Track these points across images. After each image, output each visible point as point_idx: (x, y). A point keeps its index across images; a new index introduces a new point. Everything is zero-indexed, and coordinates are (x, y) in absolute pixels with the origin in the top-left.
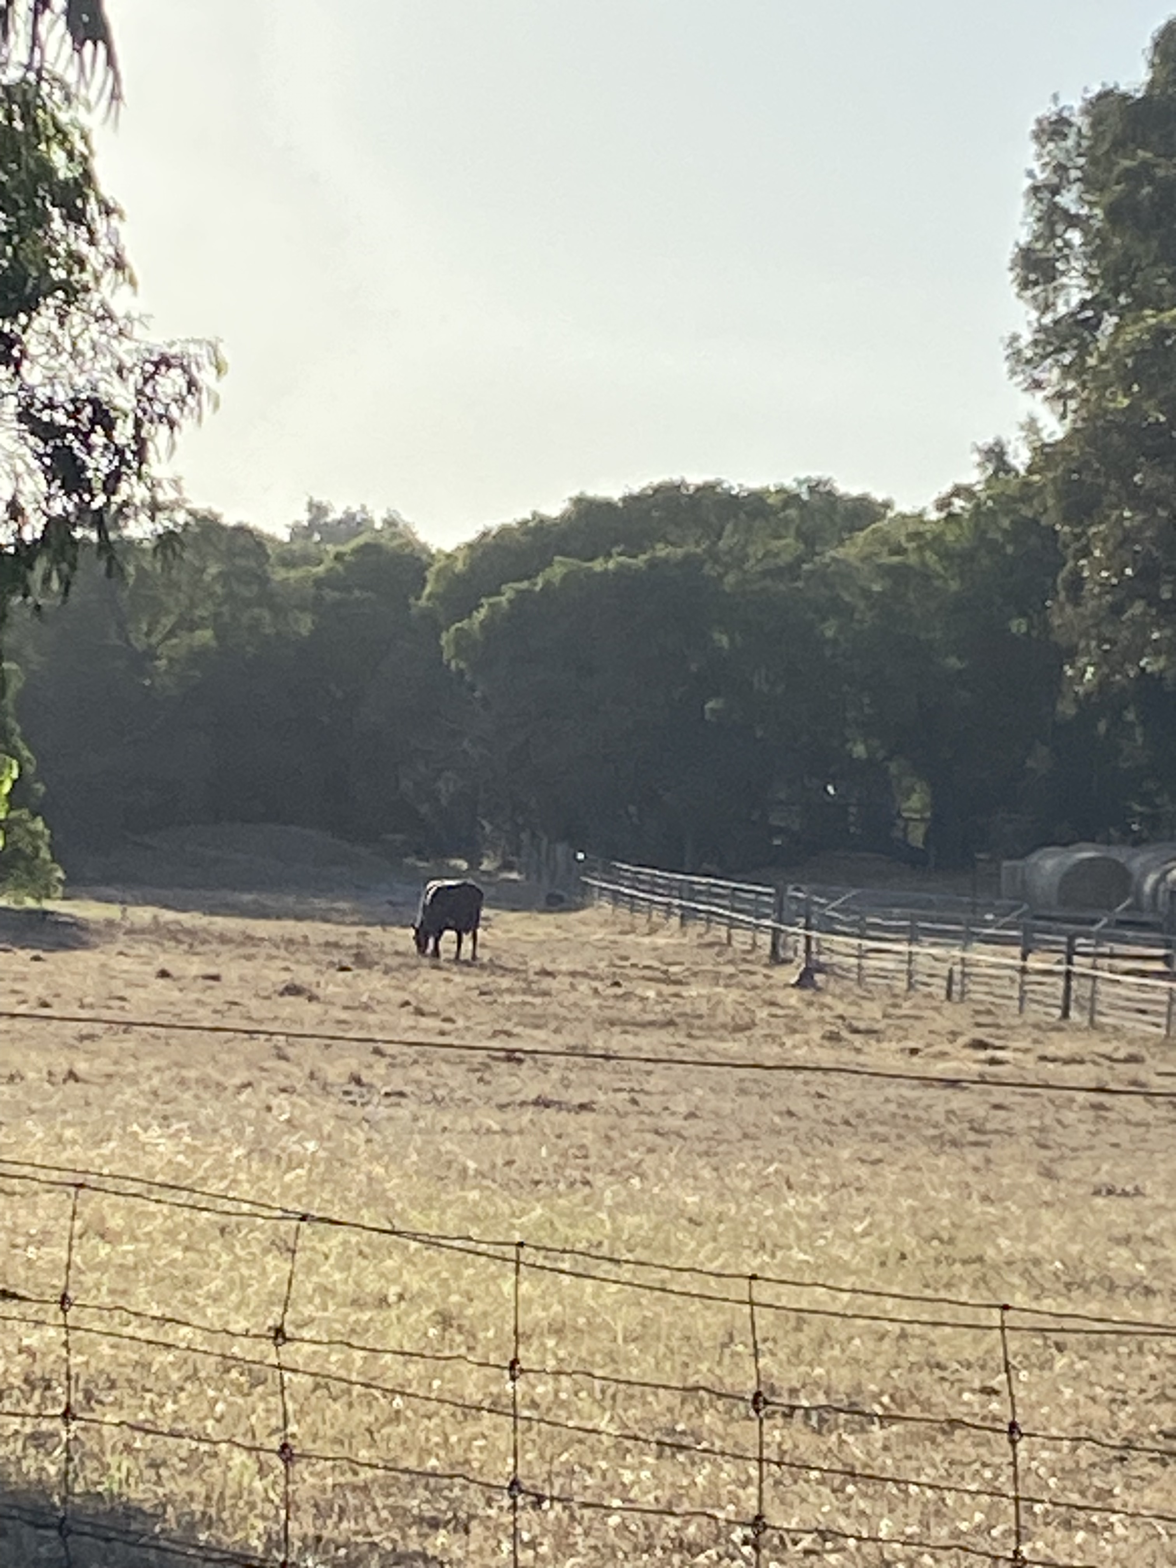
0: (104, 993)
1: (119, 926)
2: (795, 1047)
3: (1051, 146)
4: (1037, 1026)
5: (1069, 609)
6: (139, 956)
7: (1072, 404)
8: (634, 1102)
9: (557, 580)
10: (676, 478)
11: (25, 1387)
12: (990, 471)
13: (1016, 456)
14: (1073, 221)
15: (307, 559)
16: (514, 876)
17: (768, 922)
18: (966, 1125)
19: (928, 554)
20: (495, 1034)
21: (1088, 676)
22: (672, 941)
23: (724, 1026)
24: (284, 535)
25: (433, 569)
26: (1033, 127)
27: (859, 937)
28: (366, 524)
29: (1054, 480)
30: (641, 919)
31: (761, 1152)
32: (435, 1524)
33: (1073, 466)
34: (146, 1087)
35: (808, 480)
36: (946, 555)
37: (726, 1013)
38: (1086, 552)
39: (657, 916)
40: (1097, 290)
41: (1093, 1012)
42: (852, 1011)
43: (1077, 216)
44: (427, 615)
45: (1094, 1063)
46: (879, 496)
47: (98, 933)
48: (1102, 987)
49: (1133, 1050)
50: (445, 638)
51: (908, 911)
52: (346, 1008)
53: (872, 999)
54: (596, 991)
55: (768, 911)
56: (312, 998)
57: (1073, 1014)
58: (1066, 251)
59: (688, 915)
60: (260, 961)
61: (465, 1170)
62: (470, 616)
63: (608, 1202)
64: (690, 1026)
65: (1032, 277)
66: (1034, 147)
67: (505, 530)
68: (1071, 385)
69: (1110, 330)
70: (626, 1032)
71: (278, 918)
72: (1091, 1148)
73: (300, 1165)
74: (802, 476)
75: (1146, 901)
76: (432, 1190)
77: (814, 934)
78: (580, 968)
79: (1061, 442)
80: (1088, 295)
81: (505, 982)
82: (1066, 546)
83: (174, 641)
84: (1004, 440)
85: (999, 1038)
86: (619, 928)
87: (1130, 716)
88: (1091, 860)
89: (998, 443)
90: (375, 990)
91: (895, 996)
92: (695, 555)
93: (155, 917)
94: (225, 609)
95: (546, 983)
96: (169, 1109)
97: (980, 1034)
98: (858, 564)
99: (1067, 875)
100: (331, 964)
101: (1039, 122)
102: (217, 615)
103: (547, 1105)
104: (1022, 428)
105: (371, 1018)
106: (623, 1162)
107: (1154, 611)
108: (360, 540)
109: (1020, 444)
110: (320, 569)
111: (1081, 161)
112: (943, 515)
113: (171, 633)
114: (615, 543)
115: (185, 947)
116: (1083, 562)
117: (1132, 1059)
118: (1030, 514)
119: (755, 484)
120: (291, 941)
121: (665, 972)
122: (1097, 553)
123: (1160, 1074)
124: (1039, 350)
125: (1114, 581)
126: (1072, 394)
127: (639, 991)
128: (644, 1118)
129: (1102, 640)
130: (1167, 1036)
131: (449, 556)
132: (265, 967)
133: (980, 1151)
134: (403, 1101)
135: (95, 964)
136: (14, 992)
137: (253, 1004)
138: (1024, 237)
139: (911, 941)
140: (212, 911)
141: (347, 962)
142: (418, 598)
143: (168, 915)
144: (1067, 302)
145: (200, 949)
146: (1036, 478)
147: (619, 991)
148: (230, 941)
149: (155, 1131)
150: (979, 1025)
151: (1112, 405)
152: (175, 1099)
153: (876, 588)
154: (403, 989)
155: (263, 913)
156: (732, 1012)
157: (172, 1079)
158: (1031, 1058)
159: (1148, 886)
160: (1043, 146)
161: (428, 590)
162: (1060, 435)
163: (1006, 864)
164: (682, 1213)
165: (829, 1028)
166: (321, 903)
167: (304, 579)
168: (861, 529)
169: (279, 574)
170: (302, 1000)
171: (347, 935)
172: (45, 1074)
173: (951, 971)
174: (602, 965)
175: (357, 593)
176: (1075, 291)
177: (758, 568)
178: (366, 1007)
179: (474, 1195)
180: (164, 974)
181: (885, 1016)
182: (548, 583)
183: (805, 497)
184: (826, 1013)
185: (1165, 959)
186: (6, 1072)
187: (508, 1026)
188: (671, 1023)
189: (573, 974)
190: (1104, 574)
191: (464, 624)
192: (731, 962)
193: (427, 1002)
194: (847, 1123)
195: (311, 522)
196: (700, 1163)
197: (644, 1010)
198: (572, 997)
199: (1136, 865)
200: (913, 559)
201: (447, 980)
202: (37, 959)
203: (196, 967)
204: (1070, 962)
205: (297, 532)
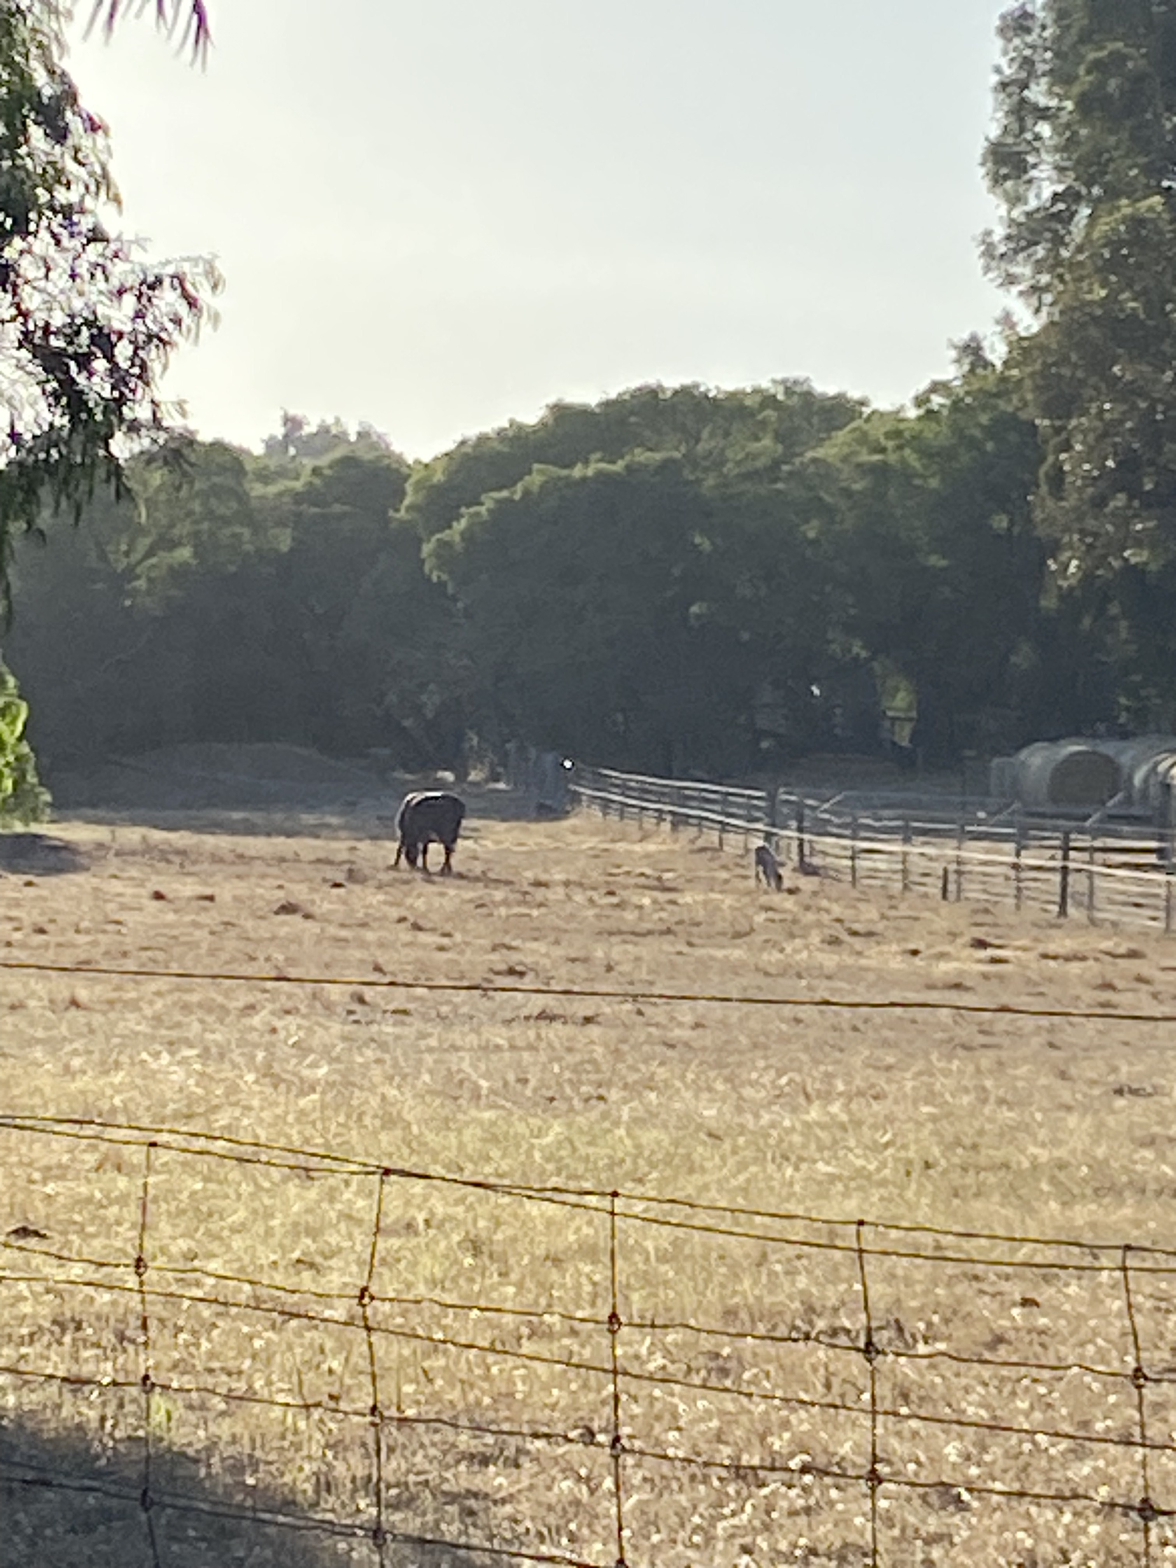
0: (100, 918)
1: (109, 848)
2: (796, 951)
3: (1017, 41)
4: (1035, 925)
5: (1050, 503)
6: (132, 879)
7: (1048, 298)
8: (640, 1013)
9: (535, 489)
10: (651, 380)
11: (56, 1329)
12: (966, 368)
13: (993, 350)
14: (1043, 114)
15: (282, 473)
16: (501, 786)
17: (759, 826)
18: (975, 1028)
19: (907, 452)
20: (494, 949)
21: (1072, 569)
22: (664, 848)
23: (723, 934)
24: (258, 449)
25: (412, 480)
26: (998, 23)
27: (854, 838)
28: (341, 438)
29: (1032, 375)
30: (631, 826)
31: (773, 1061)
32: (485, 1461)
33: (1050, 360)
34: (148, 1012)
35: (784, 382)
36: (926, 453)
37: (724, 919)
38: (1067, 447)
39: (649, 822)
40: (1069, 181)
41: (1091, 907)
42: (847, 914)
43: (1048, 109)
44: (406, 527)
45: (1096, 960)
46: (854, 394)
47: (88, 854)
48: (1098, 882)
49: (1133, 946)
50: (427, 549)
51: (900, 812)
52: (343, 926)
53: (868, 901)
54: (591, 901)
55: (758, 814)
56: (307, 916)
57: (1071, 910)
58: (1037, 144)
59: (680, 820)
60: (253, 880)
61: (477, 1088)
62: (450, 527)
63: (625, 1116)
64: (690, 934)
65: (1004, 171)
66: (999, 43)
67: (483, 439)
68: (1045, 279)
69: (1084, 222)
70: (625, 942)
71: (268, 835)
72: (1102, 1047)
73: (313, 1090)
74: (779, 376)
75: (1136, 796)
76: (446, 1112)
77: (806, 837)
78: (573, 877)
79: (1036, 336)
80: (1060, 188)
81: (499, 895)
82: (1046, 442)
83: (153, 560)
84: (981, 335)
85: (998, 937)
86: (610, 835)
87: (1114, 609)
88: (1079, 753)
89: (974, 338)
90: (370, 906)
91: (891, 897)
92: (673, 461)
93: (144, 838)
94: (205, 526)
95: (540, 894)
96: (174, 1034)
97: (979, 933)
98: (839, 465)
99: (1057, 769)
100: (325, 880)
101: (1003, 17)
102: (196, 534)
103: (552, 1018)
104: (998, 322)
105: (370, 936)
106: (636, 1076)
107: (1136, 503)
108: (338, 453)
109: (996, 339)
110: (298, 485)
111: (1049, 55)
112: (921, 412)
113: (150, 553)
114: (593, 451)
115: (177, 868)
116: (1063, 456)
117: (1133, 954)
118: (1010, 409)
119: (730, 386)
120: (283, 860)
121: (659, 879)
122: (1078, 447)
123: (1164, 969)
124: (1012, 245)
125: (1096, 473)
126: (1047, 288)
127: (635, 900)
128: (652, 1030)
129: (1083, 533)
130: (1167, 929)
131: (426, 466)
132: (259, 885)
133: (991, 1053)
134: (407, 1019)
135: (88, 888)
136: (10, 919)
137: (249, 924)
138: (994, 132)
139: (907, 840)
140: (200, 829)
141: (340, 877)
142: (397, 510)
143: (157, 836)
144: (1038, 196)
145: (192, 869)
146: (1015, 372)
147: (614, 900)
148: (221, 861)
149: (165, 1058)
150: (977, 925)
151: (1088, 297)
152: (178, 1025)
153: (857, 487)
154: (398, 905)
155: (250, 830)
156: (729, 918)
157: (175, 1004)
158: (1032, 956)
159: (1138, 779)
160: (1010, 40)
161: (407, 501)
162: (1035, 329)
163: (996, 761)
164: (699, 1127)
165: (827, 932)
166: (309, 819)
167: (280, 494)
168: (840, 428)
169: (257, 490)
170: (296, 919)
171: (339, 850)
172: (46, 1003)
173: (946, 871)
174: (595, 874)
175: (337, 508)
176: (1046, 184)
177: (736, 471)
178: (364, 925)
179: (488, 1115)
180: (158, 896)
181: (883, 917)
182: (527, 493)
183: (780, 397)
184: (825, 918)
185: (1159, 852)
186: (6, 1001)
187: (507, 940)
188: (669, 931)
189: (567, 884)
190: (1087, 467)
191: (445, 535)
192: (724, 867)
193: (424, 915)
194: (855, 1029)
195: (286, 436)
196: (712, 1074)
197: (641, 919)
198: (569, 908)
199: (1125, 760)
200: (892, 458)
201: (442, 894)
202: (29, 884)
203: (189, 888)
204: (1066, 858)
205: (271, 445)
